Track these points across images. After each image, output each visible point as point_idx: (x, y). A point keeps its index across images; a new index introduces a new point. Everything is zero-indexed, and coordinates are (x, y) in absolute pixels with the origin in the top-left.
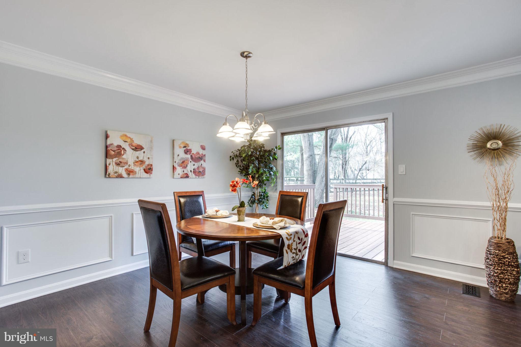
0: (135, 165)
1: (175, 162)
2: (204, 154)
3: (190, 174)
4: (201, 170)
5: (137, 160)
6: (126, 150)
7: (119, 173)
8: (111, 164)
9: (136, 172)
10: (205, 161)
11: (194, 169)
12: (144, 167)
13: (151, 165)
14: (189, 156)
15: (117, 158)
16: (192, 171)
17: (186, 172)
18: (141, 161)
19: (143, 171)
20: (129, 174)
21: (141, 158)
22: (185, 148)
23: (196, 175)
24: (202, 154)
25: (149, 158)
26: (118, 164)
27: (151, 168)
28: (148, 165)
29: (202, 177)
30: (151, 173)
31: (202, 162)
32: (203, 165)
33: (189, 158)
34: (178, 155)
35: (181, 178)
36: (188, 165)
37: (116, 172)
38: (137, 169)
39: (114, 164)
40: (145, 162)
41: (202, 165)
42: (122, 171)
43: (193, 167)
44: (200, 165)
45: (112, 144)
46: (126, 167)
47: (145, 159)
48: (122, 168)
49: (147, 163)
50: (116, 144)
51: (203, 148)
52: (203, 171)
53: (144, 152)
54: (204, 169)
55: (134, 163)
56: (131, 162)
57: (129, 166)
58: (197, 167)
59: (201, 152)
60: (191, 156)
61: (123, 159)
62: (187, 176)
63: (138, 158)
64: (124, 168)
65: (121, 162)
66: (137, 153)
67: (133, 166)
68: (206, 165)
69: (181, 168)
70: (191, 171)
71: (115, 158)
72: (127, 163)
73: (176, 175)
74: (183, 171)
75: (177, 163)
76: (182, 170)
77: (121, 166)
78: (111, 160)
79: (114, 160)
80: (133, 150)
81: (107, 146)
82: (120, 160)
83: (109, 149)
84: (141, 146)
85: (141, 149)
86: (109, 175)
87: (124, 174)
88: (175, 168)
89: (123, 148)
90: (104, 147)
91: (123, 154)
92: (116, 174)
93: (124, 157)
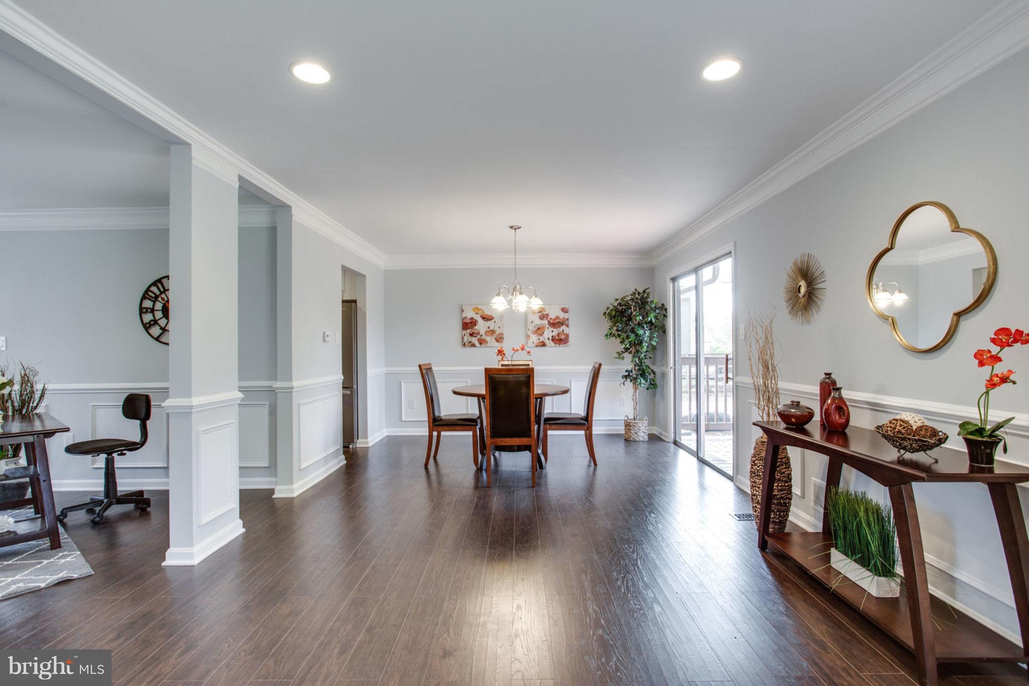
0: (486, 335)
1: (529, 329)
2: (566, 318)
3: (547, 342)
4: (562, 337)
5: (488, 330)
6: (478, 321)
7: (473, 343)
8: (466, 335)
9: (487, 341)
10: (567, 326)
11: (552, 337)
12: (495, 336)
13: (502, 334)
14: (546, 322)
16: (551, 338)
17: (542, 339)
18: (491, 331)
19: (494, 340)
20: (481, 344)
21: (491, 328)
22: (540, 314)
23: (555, 343)
24: (564, 318)
25: (499, 327)
26: (471, 335)
27: (503, 336)
28: (499, 334)
29: (564, 345)
30: (502, 342)
31: (564, 327)
32: (565, 332)
33: (545, 324)
34: (532, 322)
35: (536, 346)
36: (545, 332)
37: (470, 342)
38: (488, 339)
39: (468, 335)
40: (496, 331)
41: (563, 331)
42: (474, 340)
43: (552, 334)
44: (561, 331)
45: (466, 317)
46: (478, 337)
47: (496, 328)
48: (475, 338)
49: (498, 332)
50: (469, 317)
51: (564, 310)
52: (565, 338)
53: (495, 322)
54: (567, 336)
55: (485, 333)
56: (482, 332)
57: (481, 336)
58: (557, 333)
59: (562, 315)
60: (549, 321)
61: (476, 329)
62: (544, 345)
63: (489, 328)
64: (476, 338)
65: (473, 333)
66: (489, 323)
67: (484, 336)
68: (570, 330)
69: (536, 335)
70: (549, 339)
71: (469, 329)
72: (479, 334)
73: (530, 343)
74: (539, 339)
75: (530, 330)
76: (537, 338)
77: (474, 336)
78: (465, 332)
79: (468, 331)
80: (484, 320)
81: (463, 319)
82: (473, 331)
83: (464, 321)
84: (492, 316)
85: (491, 319)
86: (464, 344)
87: (477, 344)
88: (528, 336)
89: (476, 320)
90: (461, 321)
91: (476, 325)
92: (470, 344)
93: (476, 327)
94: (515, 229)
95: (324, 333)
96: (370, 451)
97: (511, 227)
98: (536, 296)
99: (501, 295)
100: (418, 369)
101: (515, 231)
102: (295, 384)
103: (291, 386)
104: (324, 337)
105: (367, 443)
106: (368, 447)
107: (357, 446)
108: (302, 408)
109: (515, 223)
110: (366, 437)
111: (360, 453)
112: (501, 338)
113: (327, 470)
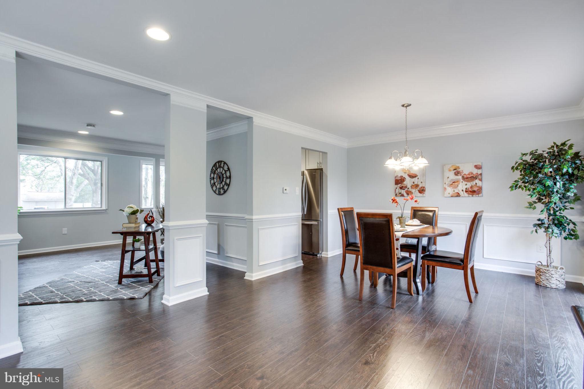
0: (412, 188)
1: (445, 183)
2: (479, 173)
3: (461, 193)
4: (475, 189)
5: (413, 184)
6: (406, 178)
7: (402, 194)
8: (397, 188)
9: (412, 193)
10: (481, 180)
11: (466, 189)
12: (418, 189)
13: (424, 187)
14: (460, 177)
15: (400, 184)
16: (464, 190)
17: (456, 191)
18: (415, 185)
19: (417, 192)
20: (408, 194)
21: (416, 183)
22: (455, 171)
23: (469, 194)
24: (477, 174)
25: (422, 182)
26: (401, 188)
27: (424, 189)
28: (422, 187)
29: (477, 196)
30: (424, 193)
31: (477, 181)
32: (478, 185)
33: (460, 179)
34: (448, 178)
35: (452, 196)
36: (459, 185)
37: (400, 193)
38: (413, 191)
39: (399, 188)
40: (419, 185)
41: (476, 184)
42: (403, 192)
43: (466, 187)
44: (475, 184)
45: (397, 176)
46: (406, 190)
47: (419, 183)
48: (403, 190)
49: (420, 186)
50: (399, 176)
51: (477, 167)
52: (478, 190)
53: (418, 178)
54: (480, 188)
55: (411, 187)
56: (409, 186)
57: (408, 189)
58: (470, 186)
59: (475, 171)
60: (463, 177)
61: (404, 184)
62: (458, 195)
63: (414, 183)
64: (405, 190)
65: (402, 187)
66: (413, 180)
67: (410, 189)
68: (483, 183)
69: (451, 188)
70: (463, 190)
71: (399, 184)
72: (406, 187)
73: (446, 194)
74: (454, 191)
75: (446, 184)
76: (453, 190)
77: (403, 188)
78: (397, 186)
79: (399, 185)
80: (410, 178)
81: (395, 177)
82: (403, 185)
83: (396, 179)
84: (416, 175)
85: (416, 177)
86: (396, 195)
87: (405, 194)
88: (445, 189)
89: (404, 178)
90: (394, 178)
91: (404, 181)
92: (400, 195)
93: (405, 183)
94: (406, 107)
95: (283, 188)
96: (329, 259)
97: (403, 106)
98: (422, 157)
99: (393, 158)
101: (406, 108)
102: (254, 217)
103: (251, 218)
104: (284, 190)
105: (327, 255)
106: (328, 257)
107: (322, 256)
108: (260, 232)
109: (406, 102)
110: (327, 251)
111: (323, 259)
112: (423, 190)
113: (297, 264)
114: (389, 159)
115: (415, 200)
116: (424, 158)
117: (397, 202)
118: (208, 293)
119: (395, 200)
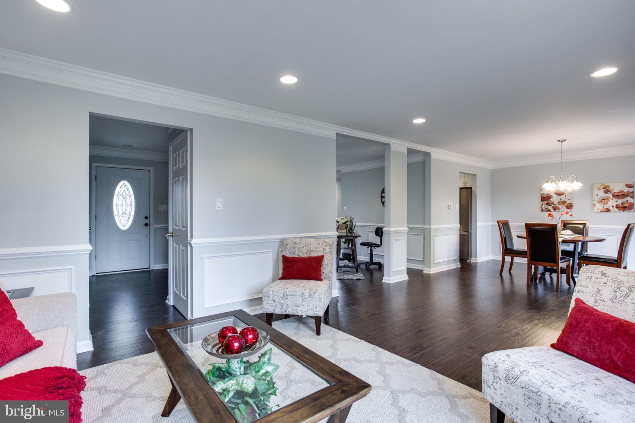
1: (594, 200)
2: (631, 191)
3: (611, 209)
4: (627, 205)
5: (560, 201)
6: (553, 195)
7: (549, 209)
8: (544, 204)
9: (559, 208)
10: (632, 197)
11: (617, 205)
12: (566, 205)
13: (572, 204)
15: (547, 201)
16: (615, 206)
17: (606, 207)
18: (563, 201)
19: (565, 207)
20: (555, 210)
21: (563, 200)
22: (605, 189)
23: (619, 210)
24: (629, 192)
25: (569, 199)
26: (547, 204)
27: (572, 205)
28: (569, 204)
29: (629, 211)
30: (572, 209)
31: (628, 198)
32: (629, 201)
33: (610, 196)
34: (597, 195)
35: (601, 212)
36: (609, 202)
37: (547, 209)
38: (560, 206)
39: (545, 204)
41: (627, 201)
42: (550, 207)
43: (616, 203)
44: (625, 200)
45: (543, 194)
46: (552, 206)
47: (566, 200)
48: (550, 206)
49: (568, 202)
50: (546, 193)
51: (629, 186)
52: (629, 206)
53: (565, 196)
54: (632, 205)
55: (558, 203)
56: (556, 202)
57: (555, 205)
58: (621, 202)
59: (627, 190)
60: (613, 195)
61: (551, 201)
62: (608, 211)
63: (561, 200)
64: (551, 206)
65: (549, 203)
66: (560, 197)
67: (557, 205)
69: (601, 204)
70: (613, 206)
71: (546, 200)
72: (553, 203)
73: (596, 209)
74: (604, 207)
75: (596, 201)
76: (602, 206)
77: (549, 205)
78: (543, 202)
79: (545, 202)
80: (557, 195)
81: (542, 195)
82: (549, 202)
83: (542, 196)
84: (563, 192)
85: (563, 194)
86: (542, 210)
87: (552, 210)
88: (594, 205)
89: (551, 195)
90: (540, 195)
91: (551, 198)
92: (547, 210)
93: (551, 200)
94: (562, 142)
95: (448, 205)
96: (478, 263)
97: (559, 141)
98: (577, 181)
99: (550, 182)
100: (497, 223)
101: (562, 143)
102: (432, 227)
103: (430, 227)
104: (449, 207)
105: (477, 260)
106: (477, 263)
107: (471, 261)
108: (436, 238)
109: (562, 138)
110: (476, 257)
111: (473, 265)
112: (570, 206)
113: (449, 267)
114: (547, 182)
115: (570, 214)
116: (579, 181)
117: (553, 216)
118: (408, 279)
119: (552, 214)
